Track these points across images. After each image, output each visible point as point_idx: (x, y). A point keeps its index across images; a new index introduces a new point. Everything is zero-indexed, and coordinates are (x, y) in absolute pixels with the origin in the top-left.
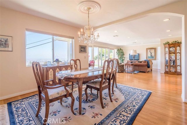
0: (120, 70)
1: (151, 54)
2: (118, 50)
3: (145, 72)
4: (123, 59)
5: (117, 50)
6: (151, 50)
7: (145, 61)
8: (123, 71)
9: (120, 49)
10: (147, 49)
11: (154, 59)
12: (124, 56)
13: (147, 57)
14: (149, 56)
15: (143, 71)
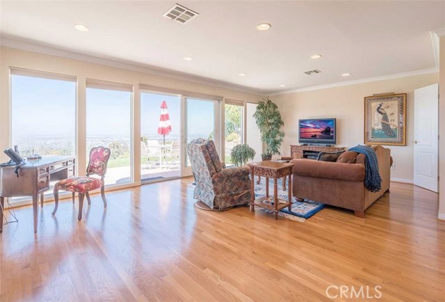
0: (226, 198)
1: (385, 118)
2: (261, 106)
3: (351, 212)
4: (278, 138)
5: (258, 108)
6: (385, 103)
7: (354, 155)
8: (240, 199)
9: (269, 102)
10: (368, 100)
11: (398, 139)
12: (280, 130)
13: (366, 134)
14: (376, 128)
15: (341, 206)
